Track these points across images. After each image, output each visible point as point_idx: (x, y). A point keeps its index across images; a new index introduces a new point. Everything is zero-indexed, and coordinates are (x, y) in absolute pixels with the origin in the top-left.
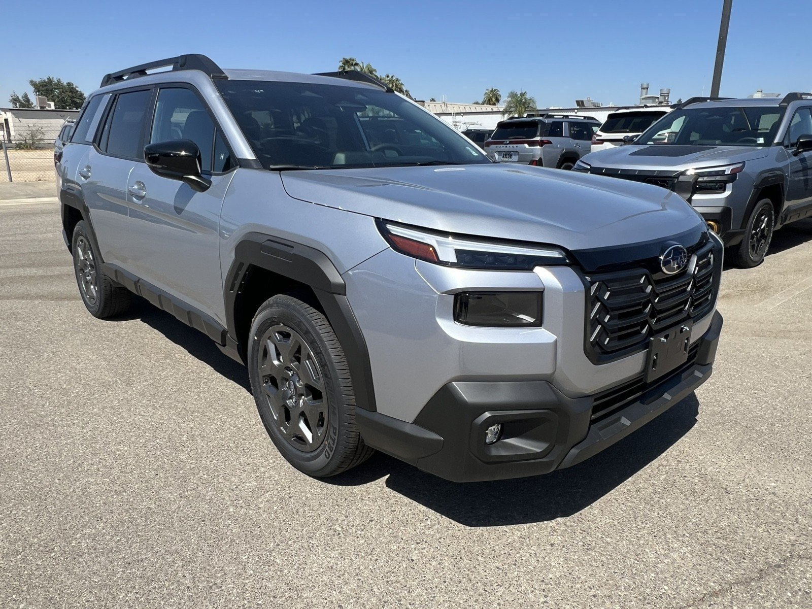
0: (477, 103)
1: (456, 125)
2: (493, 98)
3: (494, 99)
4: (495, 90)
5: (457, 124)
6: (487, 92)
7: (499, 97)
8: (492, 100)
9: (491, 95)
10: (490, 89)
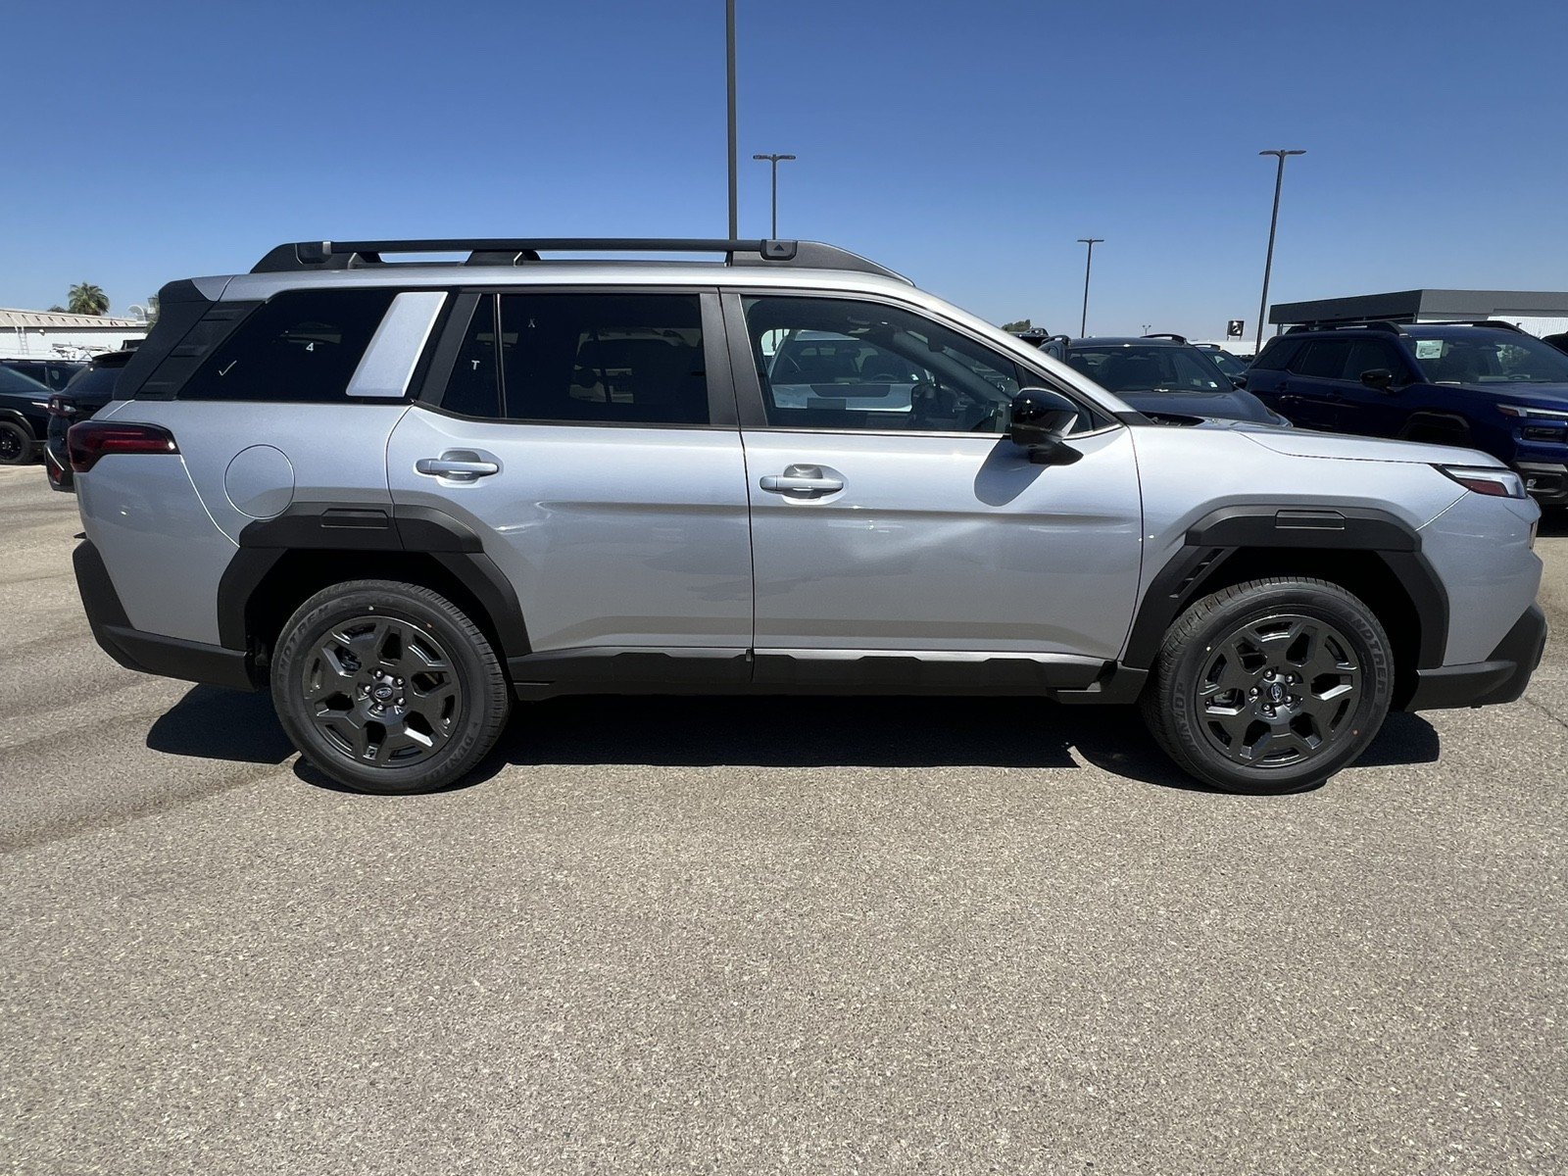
0: (59, 310)
1: (64, 352)
2: (90, 302)
3: (93, 305)
4: (91, 288)
5: (65, 349)
6: (74, 289)
7: (104, 301)
8: (89, 305)
9: (85, 297)
10: (81, 286)
